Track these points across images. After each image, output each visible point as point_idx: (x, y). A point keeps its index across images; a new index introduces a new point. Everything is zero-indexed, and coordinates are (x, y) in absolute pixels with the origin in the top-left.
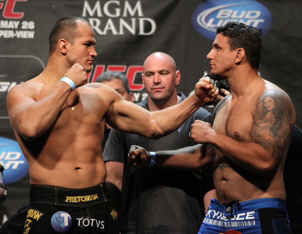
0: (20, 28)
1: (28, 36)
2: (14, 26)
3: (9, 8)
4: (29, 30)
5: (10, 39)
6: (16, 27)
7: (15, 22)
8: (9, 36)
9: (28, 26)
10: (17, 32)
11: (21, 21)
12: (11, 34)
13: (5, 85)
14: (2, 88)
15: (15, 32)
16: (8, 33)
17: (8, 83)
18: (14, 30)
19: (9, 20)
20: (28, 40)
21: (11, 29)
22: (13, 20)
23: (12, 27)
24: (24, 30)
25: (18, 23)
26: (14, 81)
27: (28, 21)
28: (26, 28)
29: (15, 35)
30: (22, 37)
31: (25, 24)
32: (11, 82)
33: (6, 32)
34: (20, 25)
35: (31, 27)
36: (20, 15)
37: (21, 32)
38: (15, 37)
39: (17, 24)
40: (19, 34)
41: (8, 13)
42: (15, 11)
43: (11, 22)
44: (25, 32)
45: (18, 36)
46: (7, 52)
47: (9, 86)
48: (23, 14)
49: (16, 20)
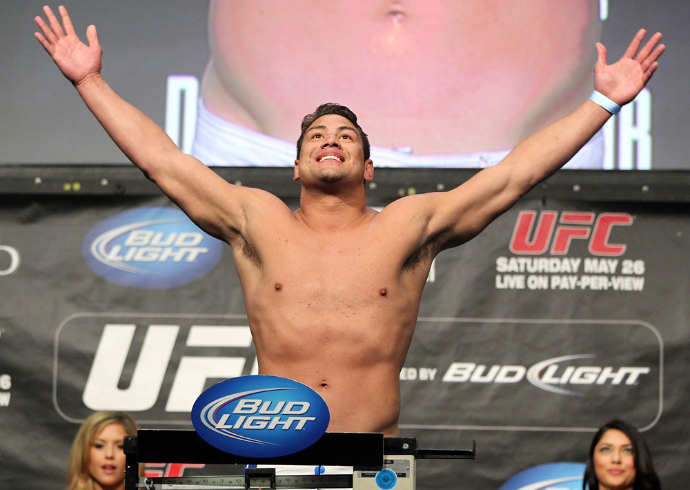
0: (618, 272)
1: (632, 286)
2: (609, 268)
3: (600, 237)
4: (634, 275)
5: (600, 293)
6: (613, 270)
7: (610, 262)
8: (600, 287)
9: (632, 269)
10: (613, 279)
11: (621, 259)
12: (603, 283)
13: (592, 373)
14: (587, 378)
15: (610, 280)
16: (598, 281)
17: (598, 370)
18: (609, 276)
19: (599, 258)
20: (634, 293)
21: (603, 274)
22: (607, 258)
23: (606, 270)
24: (626, 275)
25: (616, 263)
26: (608, 365)
27: (634, 260)
28: (630, 272)
29: (610, 285)
30: (622, 288)
31: (627, 265)
32: (603, 367)
33: (594, 279)
34: (619, 267)
35: (639, 270)
36: (620, 249)
37: (620, 279)
38: (611, 288)
39: (613, 265)
40: (618, 283)
41: (599, 245)
42: (609, 242)
43: (603, 262)
44: (628, 280)
45: (616, 287)
46: (596, 314)
47: (599, 374)
48: (624, 247)
49: (613, 258)
